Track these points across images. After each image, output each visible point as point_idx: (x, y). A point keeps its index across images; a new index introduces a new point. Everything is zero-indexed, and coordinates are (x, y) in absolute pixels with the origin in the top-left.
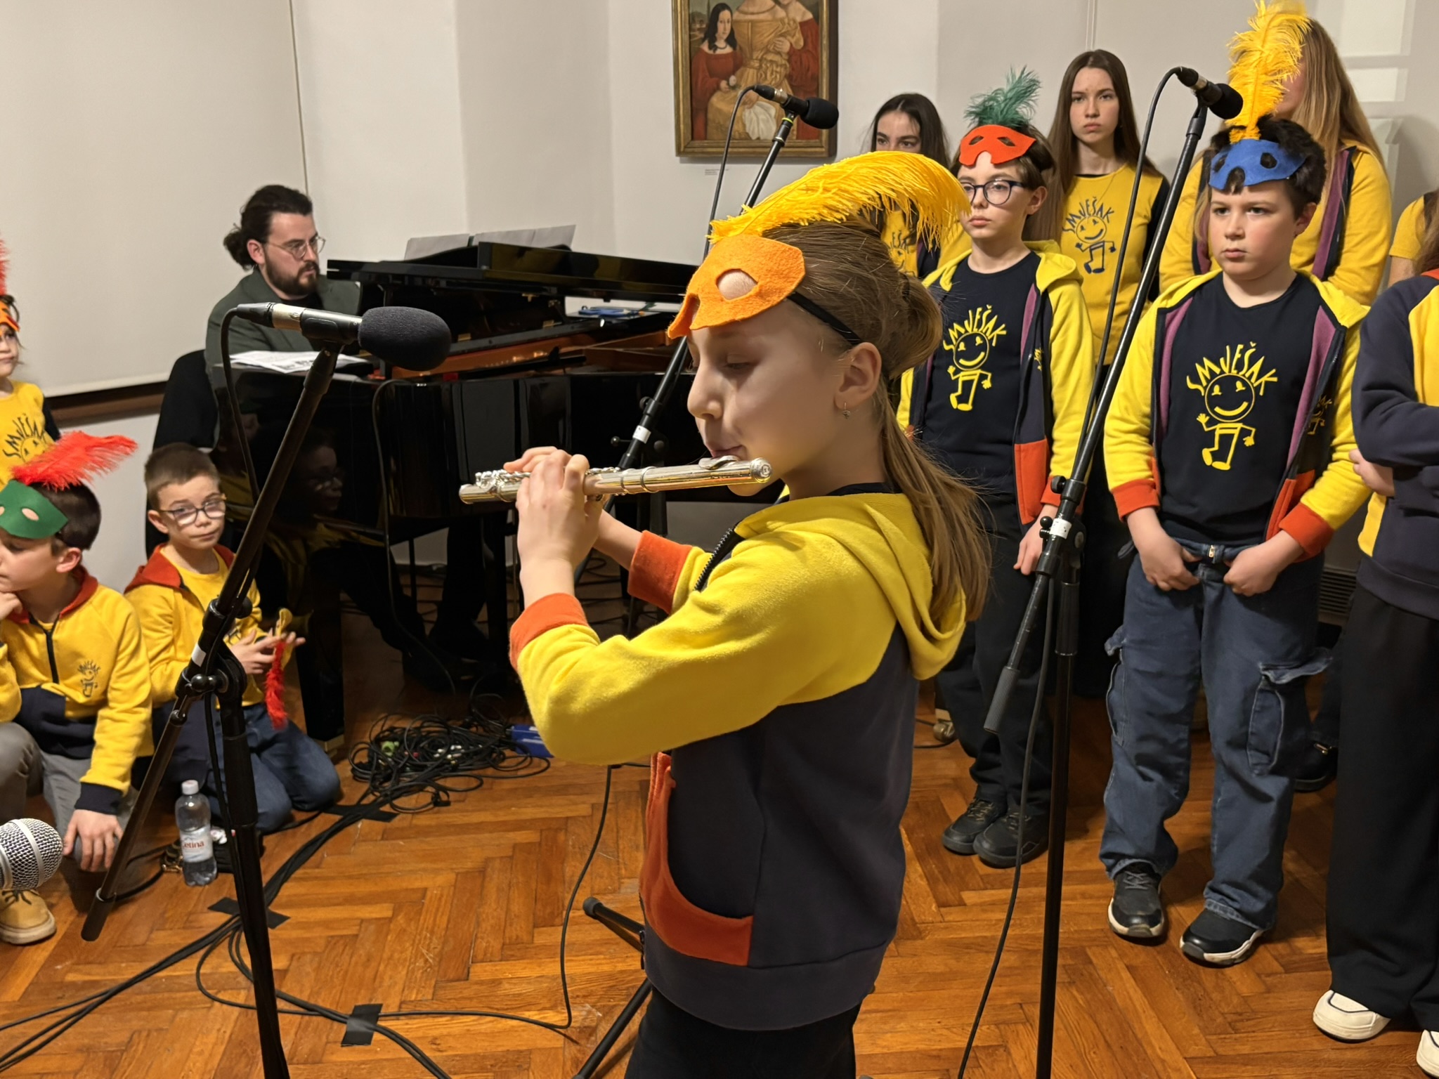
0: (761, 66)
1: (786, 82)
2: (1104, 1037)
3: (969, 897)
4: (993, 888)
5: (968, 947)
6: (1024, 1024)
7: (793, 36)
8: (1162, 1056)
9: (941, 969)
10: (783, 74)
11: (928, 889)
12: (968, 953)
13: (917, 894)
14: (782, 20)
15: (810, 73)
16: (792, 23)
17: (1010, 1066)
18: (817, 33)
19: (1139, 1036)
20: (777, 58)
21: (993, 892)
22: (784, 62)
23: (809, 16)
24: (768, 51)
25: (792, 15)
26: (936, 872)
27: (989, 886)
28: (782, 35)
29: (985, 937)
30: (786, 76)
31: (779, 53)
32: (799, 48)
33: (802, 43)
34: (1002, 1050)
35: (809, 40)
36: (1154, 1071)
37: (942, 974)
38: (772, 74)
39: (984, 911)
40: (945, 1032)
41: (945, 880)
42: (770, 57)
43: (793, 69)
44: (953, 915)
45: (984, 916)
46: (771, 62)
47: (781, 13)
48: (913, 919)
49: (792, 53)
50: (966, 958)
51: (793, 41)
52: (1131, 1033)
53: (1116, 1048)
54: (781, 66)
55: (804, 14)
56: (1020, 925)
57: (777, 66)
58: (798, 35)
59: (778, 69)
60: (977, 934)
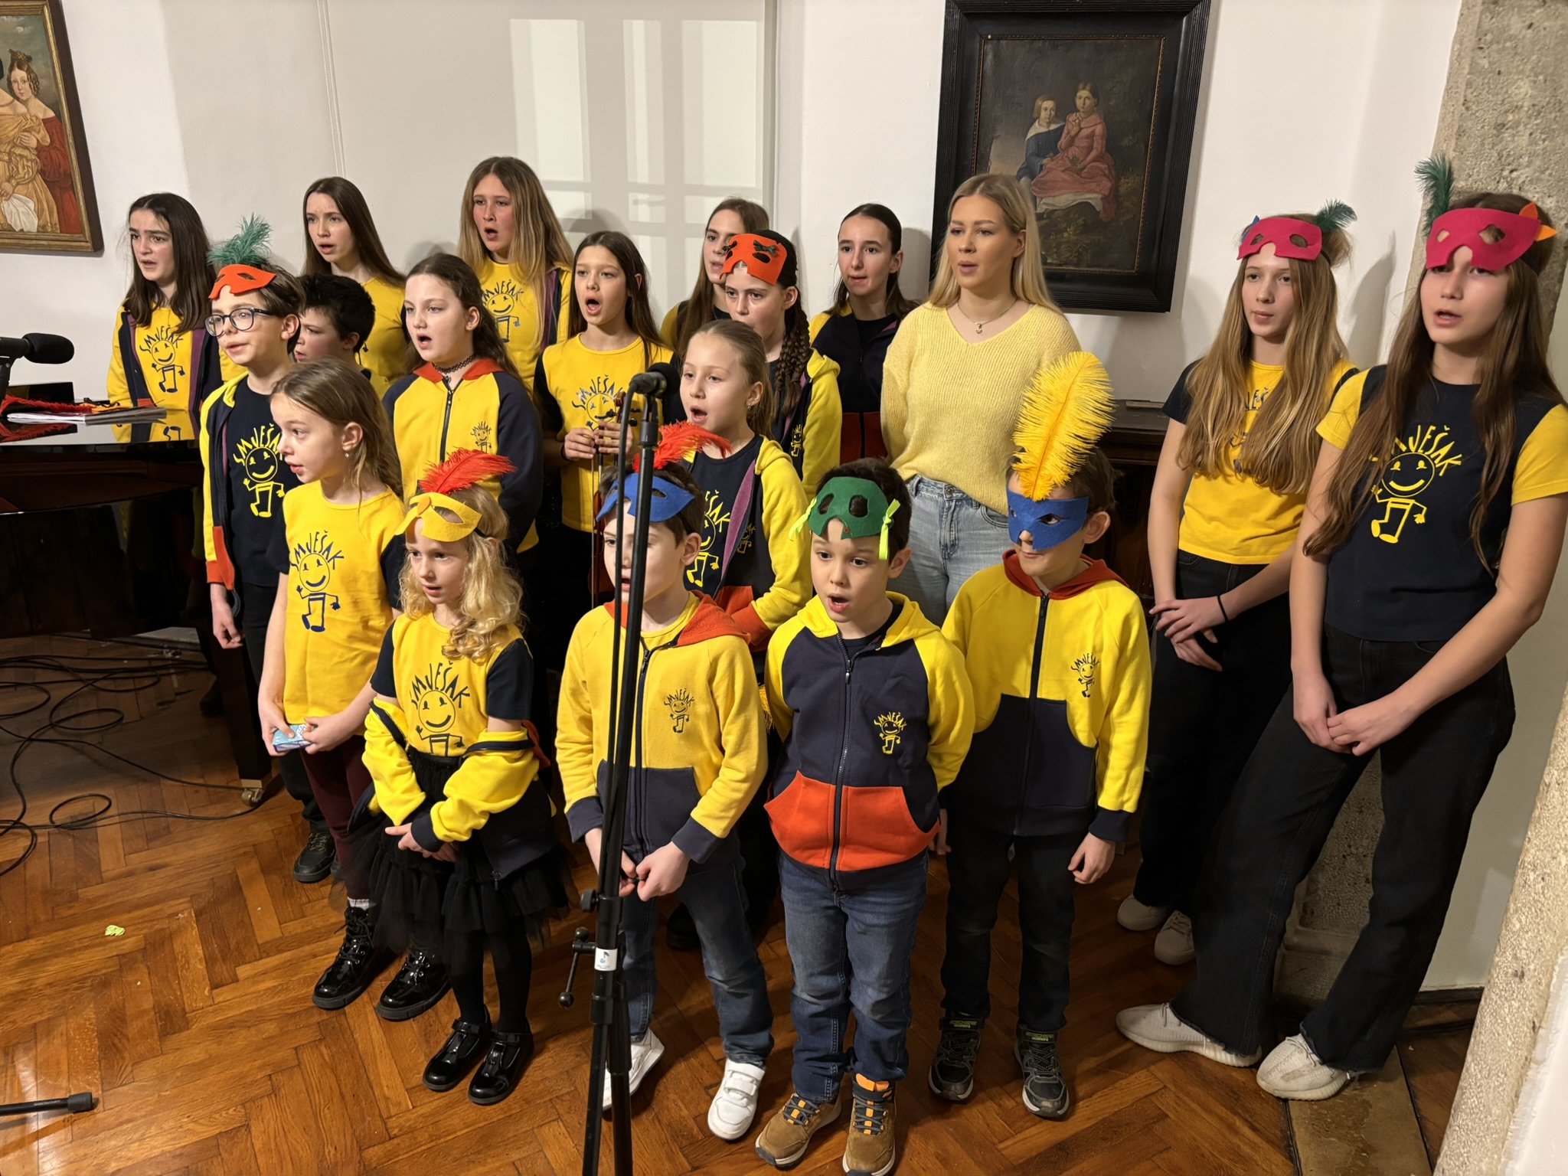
0: (10, 159)
1: (39, 177)
2: (340, 1089)
3: (243, 971)
4: (268, 956)
5: (231, 1026)
6: (269, 1096)
7: (39, 132)
8: (387, 1093)
9: (202, 1056)
10: (35, 170)
11: (205, 972)
12: (231, 1033)
13: (193, 981)
14: (24, 115)
15: (62, 170)
16: (34, 119)
17: (249, 1145)
18: (61, 129)
19: (372, 1078)
20: (26, 153)
21: (268, 960)
22: (33, 157)
23: (51, 114)
24: (15, 145)
25: (33, 111)
26: (217, 952)
27: (264, 955)
28: (25, 131)
29: (251, 1011)
30: (38, 171)
31: (26, 148)
32: (47, 144)
33: (49, 141)
34: (243, 1130)
35: (55, 137)
36: (377, 1112)
37: (201, 1062)
38: (24, 168)
39: (255, 983)
40: (191, 1126)
41: (224, 960)
42: (18, 151)
43: (44, 165)
44: (224, 995)
45: (253, 989)
46: (21, 156)
47: (22, 109)
48: (184, 1010)
49: (40, 149)
50: (228, 1039)
51: (39, 137)
52: (365, 1077)
53: (349, 1098)
54: (32, 160)
55: (45, 112)
56: (286, 989)
57: (27, 161)
58: (43, 132)
59: (29, 164)
60: (243, 1010)
